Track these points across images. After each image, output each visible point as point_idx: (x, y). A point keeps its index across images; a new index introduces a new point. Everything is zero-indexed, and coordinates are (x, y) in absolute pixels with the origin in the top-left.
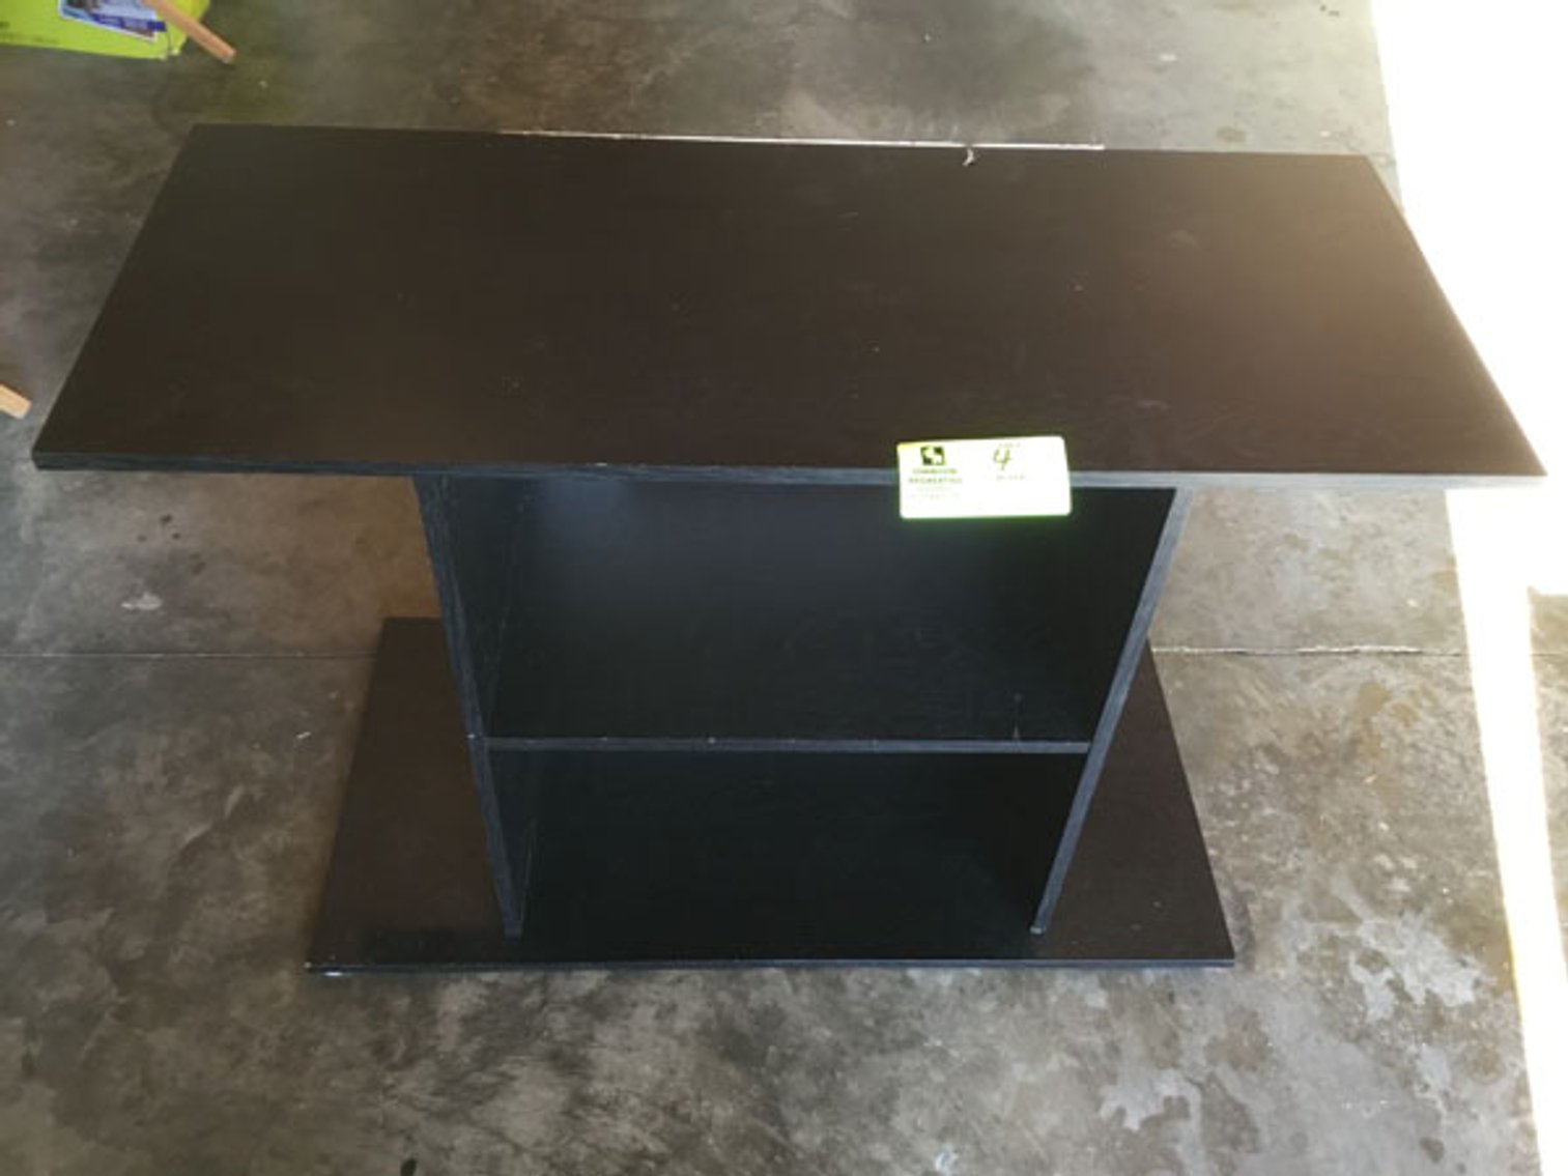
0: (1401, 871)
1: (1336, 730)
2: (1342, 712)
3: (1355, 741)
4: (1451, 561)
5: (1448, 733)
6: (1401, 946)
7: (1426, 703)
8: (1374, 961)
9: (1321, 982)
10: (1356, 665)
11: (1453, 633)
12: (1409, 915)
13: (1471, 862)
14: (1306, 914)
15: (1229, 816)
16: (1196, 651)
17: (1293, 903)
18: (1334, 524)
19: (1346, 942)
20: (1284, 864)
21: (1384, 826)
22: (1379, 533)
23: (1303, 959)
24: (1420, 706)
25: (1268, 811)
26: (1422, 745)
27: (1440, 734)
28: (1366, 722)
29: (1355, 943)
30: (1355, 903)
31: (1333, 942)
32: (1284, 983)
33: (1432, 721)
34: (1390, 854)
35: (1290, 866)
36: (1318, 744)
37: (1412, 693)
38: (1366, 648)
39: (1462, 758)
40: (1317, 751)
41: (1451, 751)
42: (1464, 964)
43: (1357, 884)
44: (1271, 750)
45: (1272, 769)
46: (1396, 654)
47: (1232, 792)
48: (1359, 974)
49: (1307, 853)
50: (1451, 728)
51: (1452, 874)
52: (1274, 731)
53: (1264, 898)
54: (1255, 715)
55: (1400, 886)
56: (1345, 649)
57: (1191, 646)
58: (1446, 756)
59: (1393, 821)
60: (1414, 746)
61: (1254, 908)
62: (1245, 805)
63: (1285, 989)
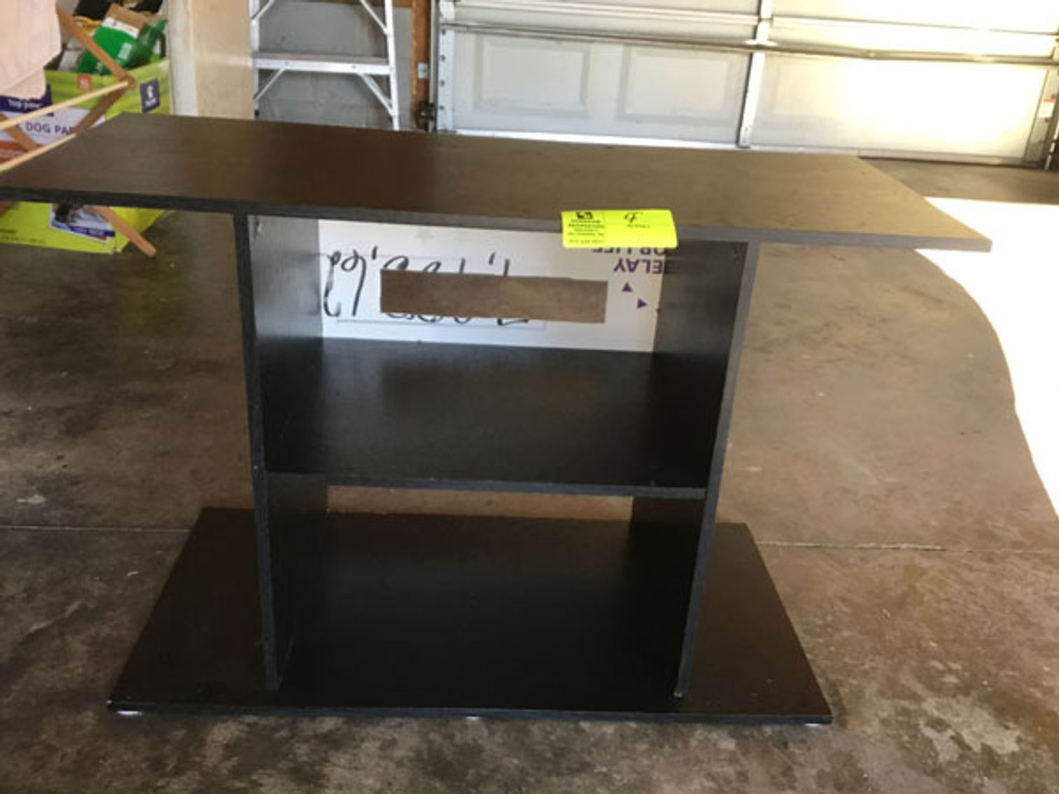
0: (951, 671)
1: (890, 590)
2: (893, 580)
3: (905, 595)
5: (971, 593)
6: (958, 715)
7: (953, 576)
8: (938, 724)
9: (900, 736)
10: (900, 555)
11: (965, 540)
12: (960, 697)
13: (1001, 666)
14: (882, 694)
15: (819, 636)
16: (785, 544)
17: (871, 689)
18: (873, 482)
19: (915, 711)
20: (863, 664)
21: (933, 644)
22: (905, 488)
23: (884, 722)
24: (949, 578)
25: (846, 633)
26: (953, 599)
27: (965, 593)
28: (912, 587)
29: (923, 713)
30: (919, 689)
31: (905, 712)
32: (870, 736)
33: (958, 587)
34: (941, 661)
35: (867, 666)
36: (879, 597)
37: (941, 572)
38: (904, 546)
39: (983, 607)
41: (976, 603)
42: (1007, 728)
43: (919, 678)
44: (845, 600)
45: (847, 610)
46: (927, 550)
47: (820, 622)
48: (929, 733)
49: (878, 659)
51: (989, 673)
52: (845, 589)
53: (851, 685)
54: (832, 580)
55: (951, 679)
56: (890, 546)
57: (781, 541)
58: (971, 606)
59: (940, 641)
60: (948, 600)
61: (844, 691)
62: (830, 630)
63: (872, 740)
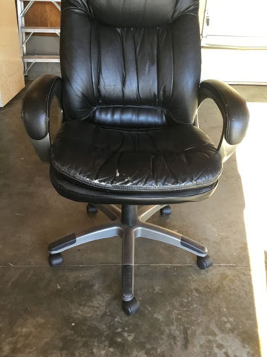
0: (229, 321)
1: (214, 285)
2: (216, 280)
3: (219, 287)
4: (246, 244)
5: (243, 286)
6: (228, 342)
7: (237, 278)
8: (220, 346)
9: (206, 352)
10: (220, 269)
11: (245, 261)
12: (230, 334)
13: (247, 319)
14: (203, 333)
15: (185, 307)
16: (180, 265)
17: (199, 330)
18: (217, 235)
19: (213, 341)
20: (198, 320)
21: (225, 310)
22: (227, 238)
23: (201, 346)
24: (236, 279)
25: (195, 306)
26: (236, 289)
27: (240, 286)
28: (222, 284)
29: (216, 341)
30: (216, 330)
31: (209, 341)
32: (195, 353)
33: (239, 283)
34: (226, 317)
35: (199, 321)
36: (209, 289)
37: (234, 276)
38: (222, 265)
39: (246, 292)
40: (208, 290)
41: (243, 290)
42: (245, 347)
43: (217, 325)
44: (197, 290)
45: (197, 295)
46: (230, 266)
47: (186, 301)
48: (216, 350)
49: (204, 317)
50: (243, 284)
51: (243, 323)
52: (198, 285)
53: (192, 329)
54: (194, 281)
55: (228, 326)
56: (217, 265)
57: (179, 264)
58: (242, 291)
59: (228, 308)
60: (234, 289)
61: (189, 332)
62: (189, 304)
63: (195, 354)
